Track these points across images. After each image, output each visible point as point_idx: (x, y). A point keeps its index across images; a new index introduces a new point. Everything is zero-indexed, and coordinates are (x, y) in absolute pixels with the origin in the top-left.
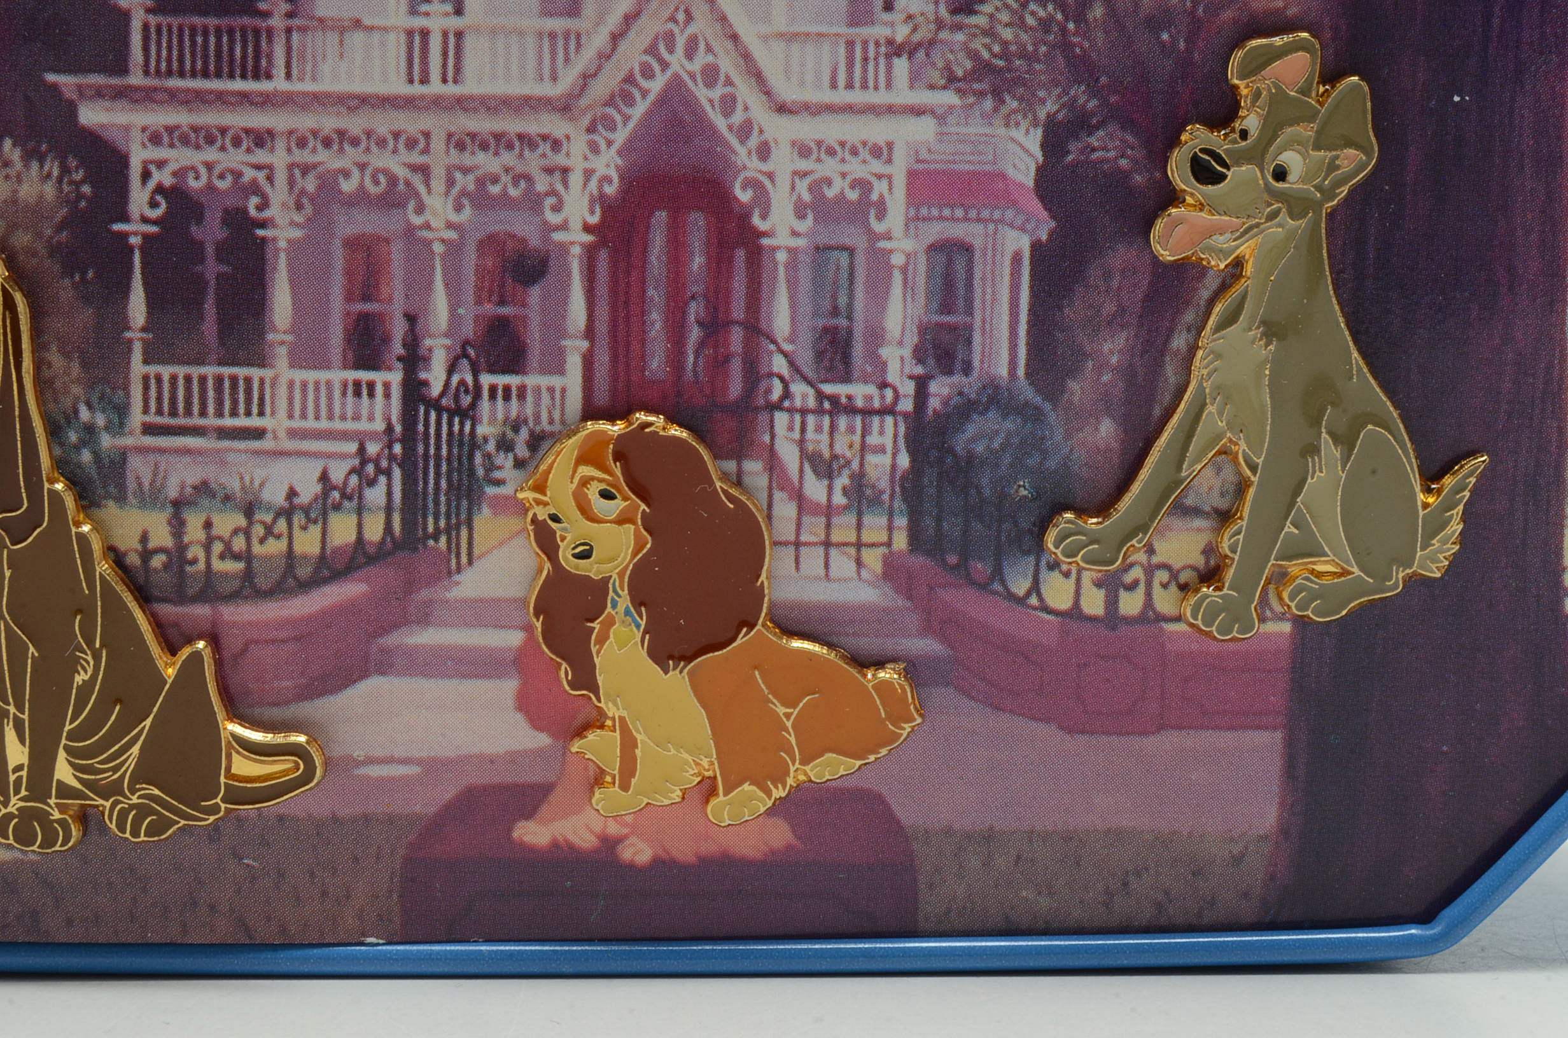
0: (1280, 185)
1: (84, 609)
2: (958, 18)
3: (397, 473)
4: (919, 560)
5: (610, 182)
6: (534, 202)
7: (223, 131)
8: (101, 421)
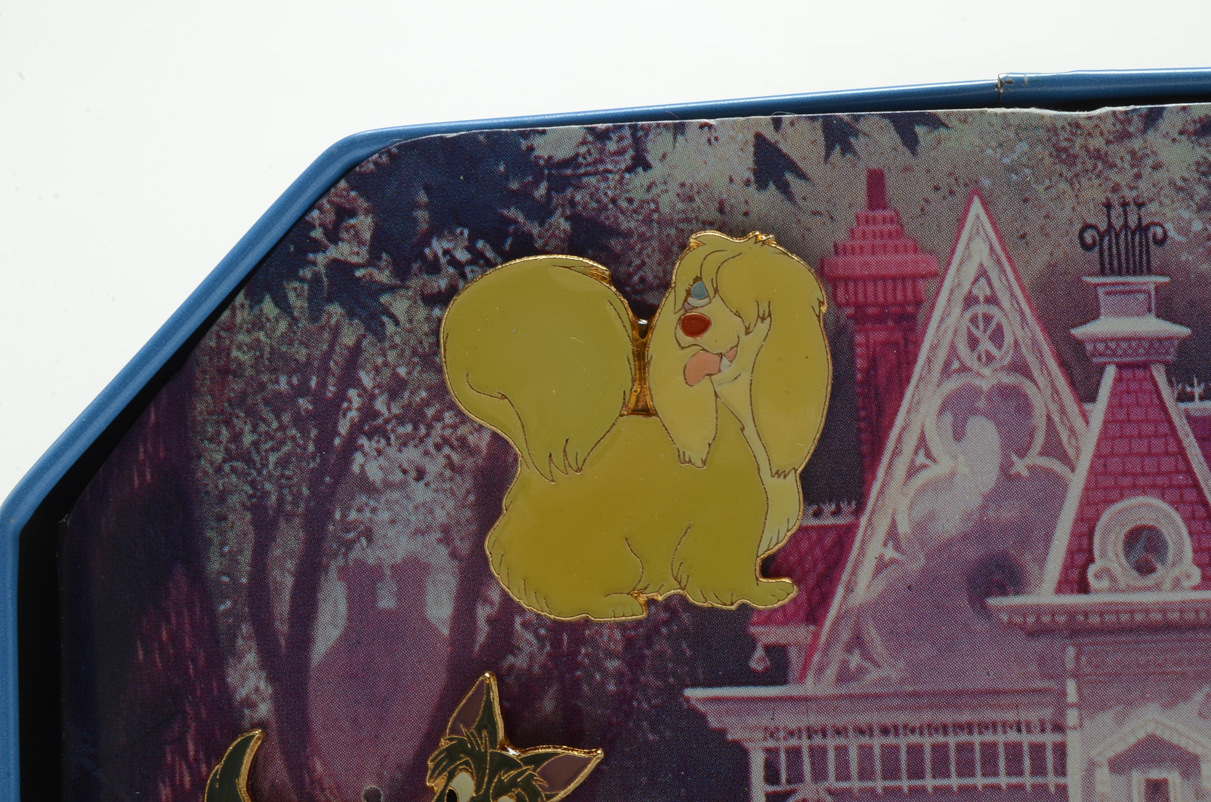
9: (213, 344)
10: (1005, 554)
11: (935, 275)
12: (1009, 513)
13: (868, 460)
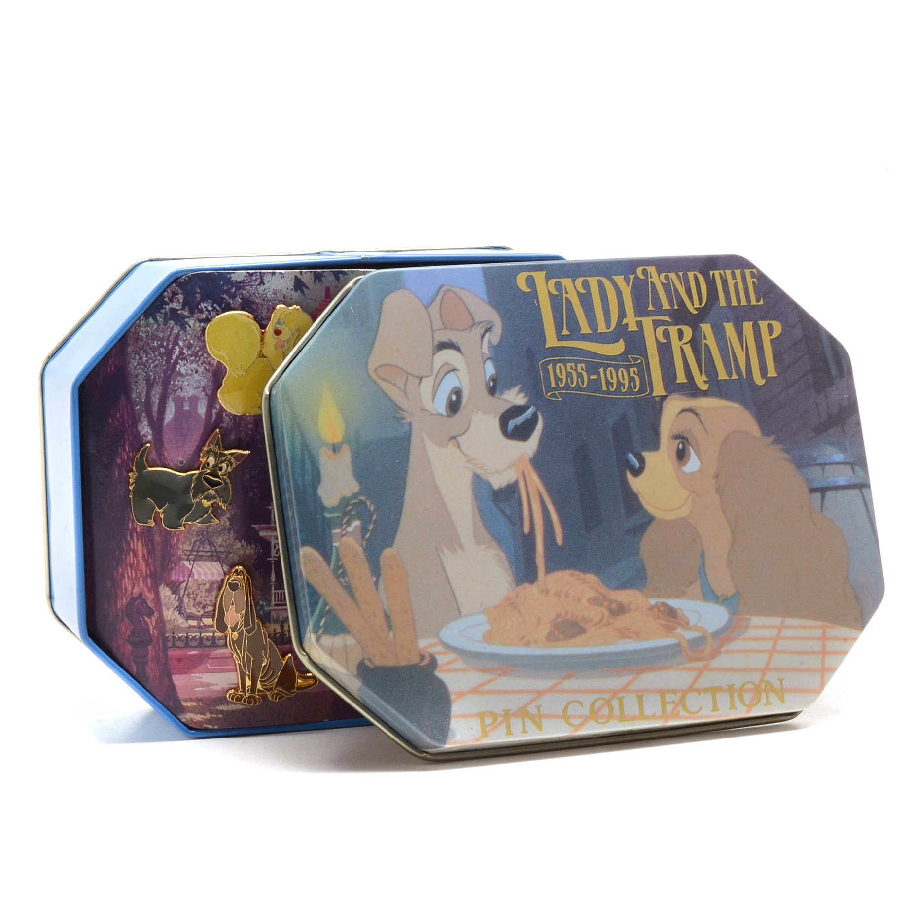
1: (264, 648)
8: (265, 604)
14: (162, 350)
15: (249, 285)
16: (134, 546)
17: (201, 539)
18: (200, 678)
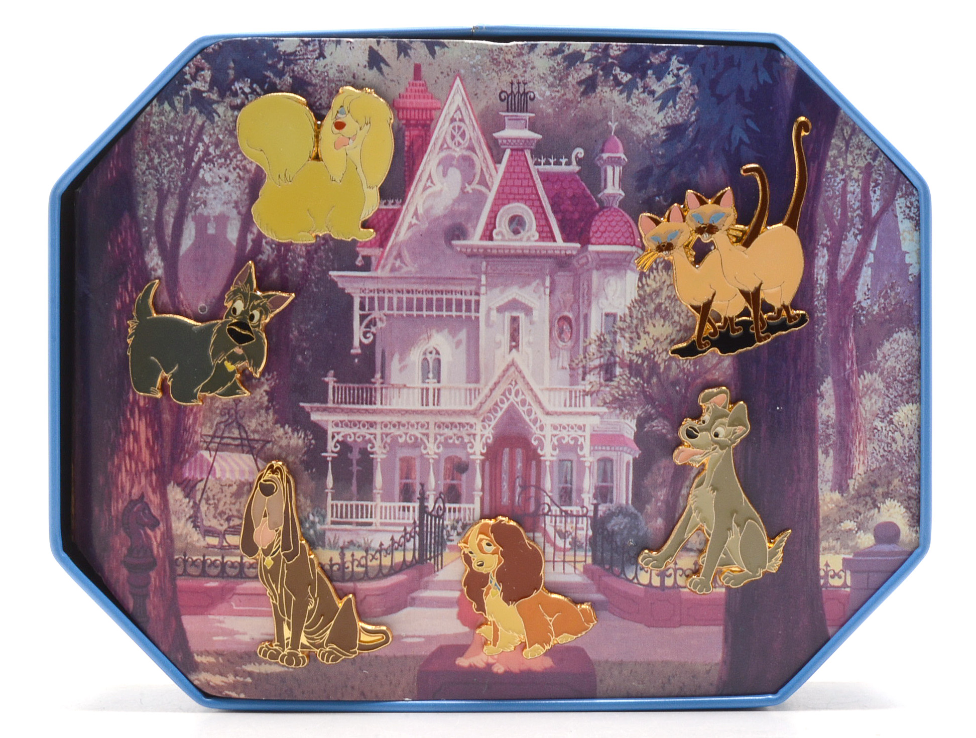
0: (716, 439)
1: (312, 584)
2: (607, 383)
3: (417, 537)
4: (596, 567)
5: (490, 438)
6: (464, 446)
7: (359, 422)
8: (317, 520)
9: (143, 120)
10: (460, 224)
11: (439, 109)
12: (463, 207)
13: (407, 183)
14: (180, 148)
15: (303, 59)
16: (135, 427)
17: (228, 420)
18: (220, 622)
